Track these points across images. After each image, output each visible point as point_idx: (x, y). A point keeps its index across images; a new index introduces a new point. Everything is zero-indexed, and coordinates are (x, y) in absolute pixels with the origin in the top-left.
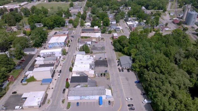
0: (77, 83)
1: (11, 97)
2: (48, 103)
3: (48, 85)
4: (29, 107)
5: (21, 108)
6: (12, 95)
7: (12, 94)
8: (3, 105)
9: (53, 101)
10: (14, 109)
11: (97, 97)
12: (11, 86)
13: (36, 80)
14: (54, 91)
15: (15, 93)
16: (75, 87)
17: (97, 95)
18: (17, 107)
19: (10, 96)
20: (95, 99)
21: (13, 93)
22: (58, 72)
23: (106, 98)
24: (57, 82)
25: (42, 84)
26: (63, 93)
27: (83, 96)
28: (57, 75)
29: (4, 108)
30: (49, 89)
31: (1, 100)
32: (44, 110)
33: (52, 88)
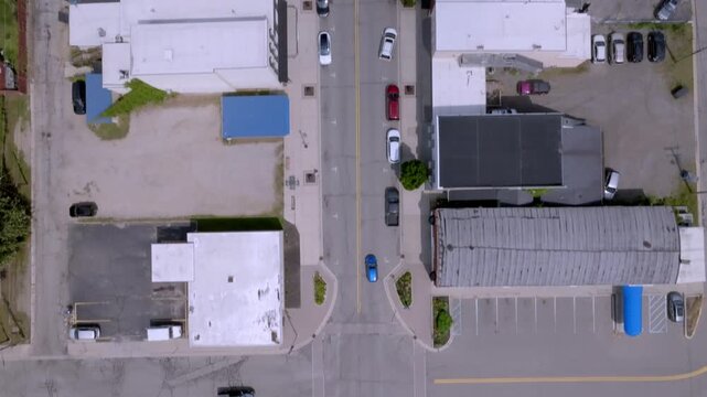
9: (340, 280)
14: (326, 201)
24: (325, 114)
28: (305, 50)
30: (292, 180)
31: (33, 259)
32: (310, 345)
33: (310, 177)
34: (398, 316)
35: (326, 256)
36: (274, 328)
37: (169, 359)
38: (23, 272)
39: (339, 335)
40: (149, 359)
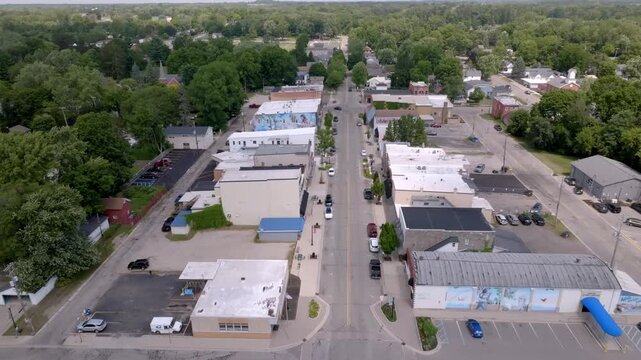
0: (444, 233)
1: (122, 281)
2: (313, 314)
3: (288, 245)
4: (222, 326)
5: (177, 326)
6: (130, 276)
7: (129, 272)
8: (91, 308)
9: (334, 306)
10: (147, 329)
11: (569, 301)
12: (120, 242)
13: (230, 225)
14: (324, 268)
15: (142, 264)
16: (433, 249)
17: (574, 286)
18: (159, 322)
19: (116, 278)
20: (555, 312)
21: (132, 266)
22: (320, 202)
23: (618, 309)
24: (327, 234)
25: (261, 238)
26: (373, 276)
27: (498, 287)
28: (317, 213)
29: (97, 322)
30: (300, 257)
31: (80, 289)
32: (300, 346)
33: (313, 256)
34: (385, 328)
35: (322, 292)
36: (272, 308)
37: (157, 351)
38: (67, 294)
39: (328, 340)
40: (138, 350)
